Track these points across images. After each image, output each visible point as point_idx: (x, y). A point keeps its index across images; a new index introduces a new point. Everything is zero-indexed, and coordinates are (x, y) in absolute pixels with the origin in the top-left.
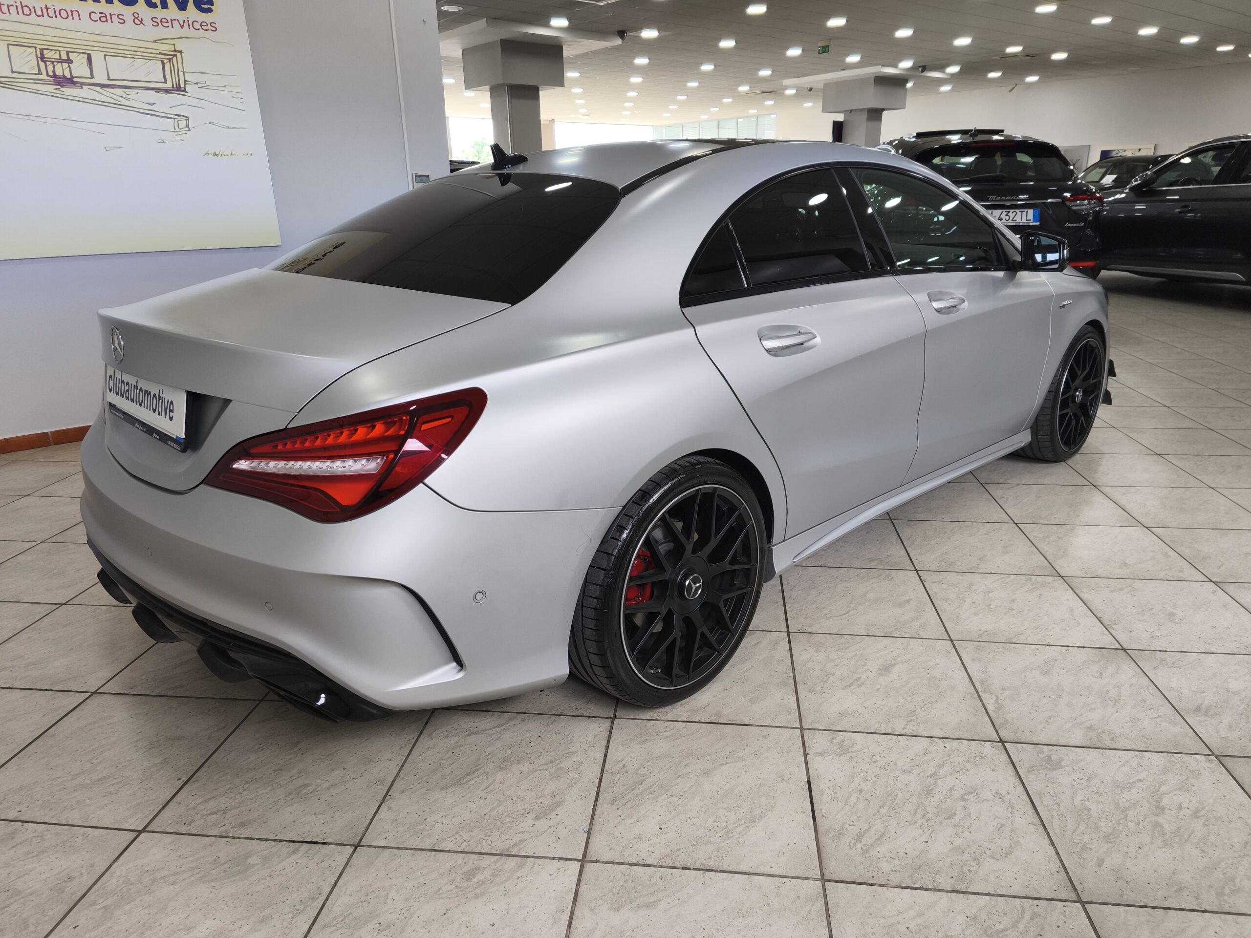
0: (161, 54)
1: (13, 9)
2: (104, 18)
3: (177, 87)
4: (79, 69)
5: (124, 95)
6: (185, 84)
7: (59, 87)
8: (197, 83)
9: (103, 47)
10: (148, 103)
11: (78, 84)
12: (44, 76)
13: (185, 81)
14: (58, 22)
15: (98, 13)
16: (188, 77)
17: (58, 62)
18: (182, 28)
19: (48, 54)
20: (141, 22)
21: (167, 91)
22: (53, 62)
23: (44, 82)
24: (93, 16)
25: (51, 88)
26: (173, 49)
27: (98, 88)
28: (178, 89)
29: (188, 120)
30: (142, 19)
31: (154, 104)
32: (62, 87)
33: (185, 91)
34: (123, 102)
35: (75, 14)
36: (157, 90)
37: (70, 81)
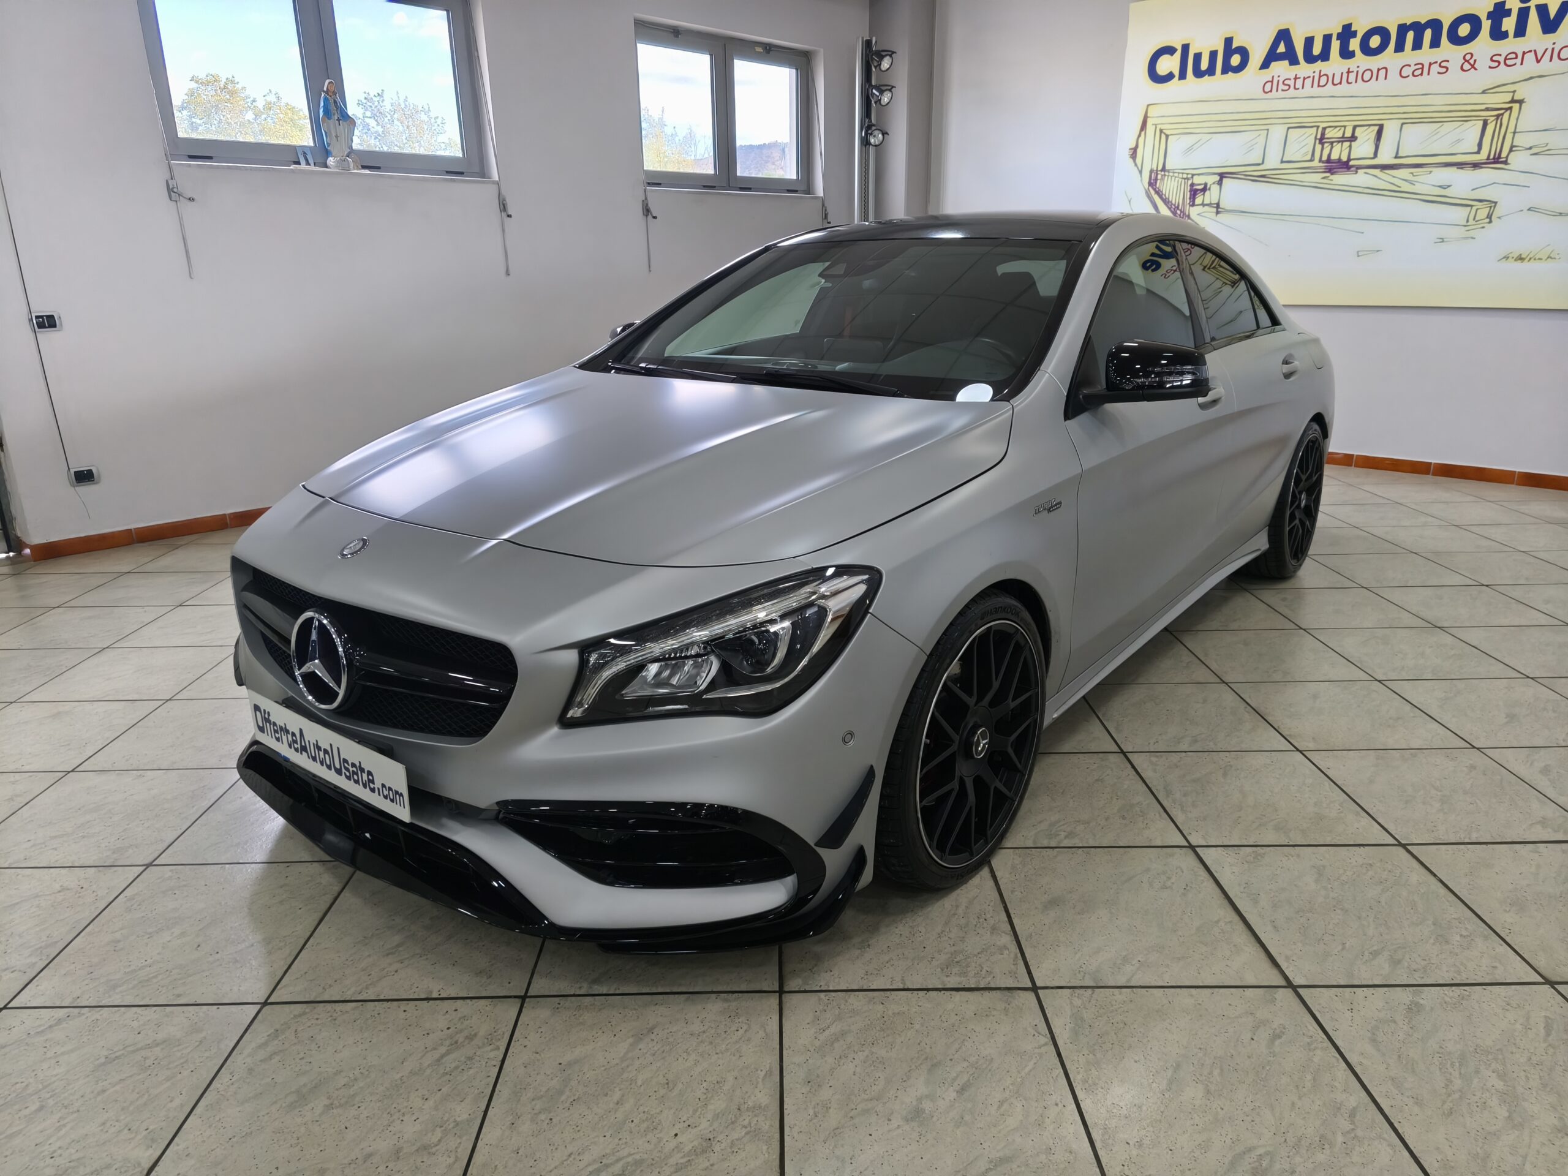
0: (1487, 109)
1: (1308, 82)
2: (1421, 70)
3: (1494, 158)
4: (1362, 149)
5: (1410, 178)
6: (1511, 150)
7: (1328, 174)
8: (1530, 148)
9: (1404, 113)
10: (1440, 186)
11: (1352, 169)
12: (1316, 163)
13: (1512, 147)
14: (1360, 88)
15: (1412, 65)
16: (1521, 140)
17: (1339, 142)
18: (1538, 61)
19: (1330, 134)
20: (1473, 66)
21: (1476, 165)
22: (1332, 143)
23: (1313, 170)
24: (1407, 71)
25: (1317, 178)
26: (1509, 99)
27: (1377, 172)
28: (1497, 160)
29: (1495, 207)
30: (1475, 61)
31: (1449, 186)
32: (1332, 174)
33: (1506, 162)
34: (1406, 187)
35: (1382, 73)
36: (1460, 165)
37: (1345, 166)
